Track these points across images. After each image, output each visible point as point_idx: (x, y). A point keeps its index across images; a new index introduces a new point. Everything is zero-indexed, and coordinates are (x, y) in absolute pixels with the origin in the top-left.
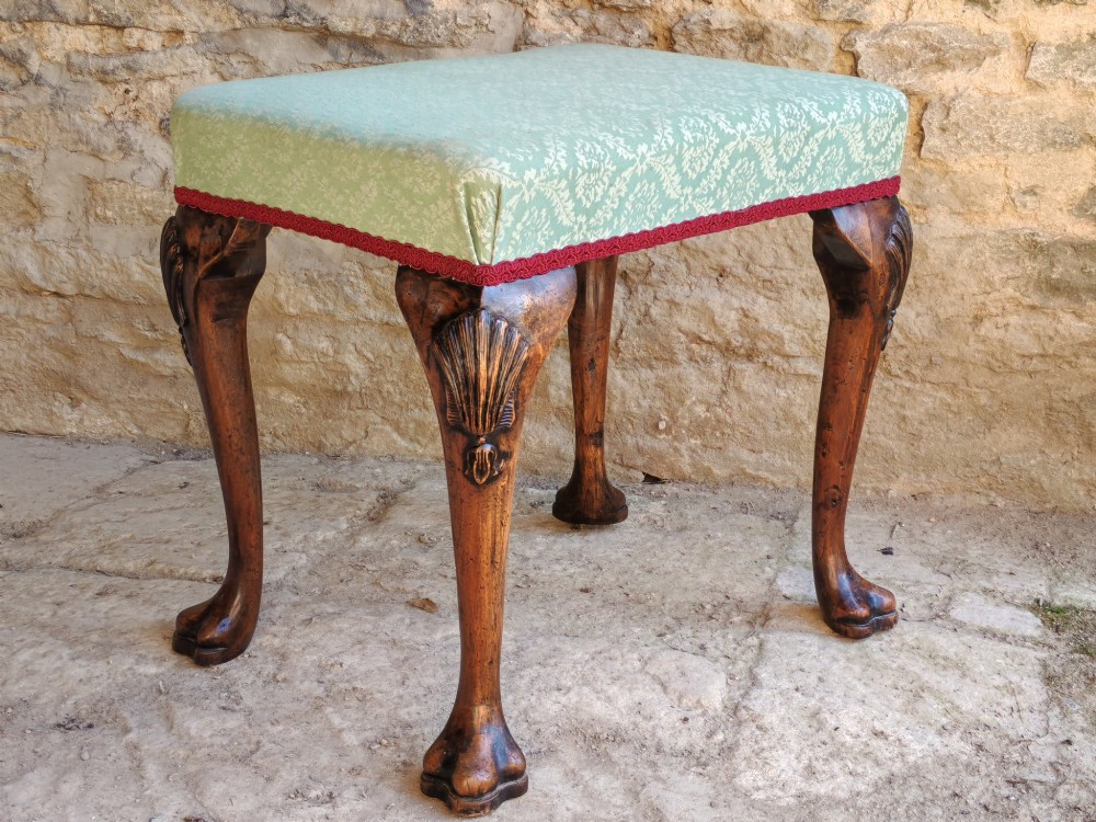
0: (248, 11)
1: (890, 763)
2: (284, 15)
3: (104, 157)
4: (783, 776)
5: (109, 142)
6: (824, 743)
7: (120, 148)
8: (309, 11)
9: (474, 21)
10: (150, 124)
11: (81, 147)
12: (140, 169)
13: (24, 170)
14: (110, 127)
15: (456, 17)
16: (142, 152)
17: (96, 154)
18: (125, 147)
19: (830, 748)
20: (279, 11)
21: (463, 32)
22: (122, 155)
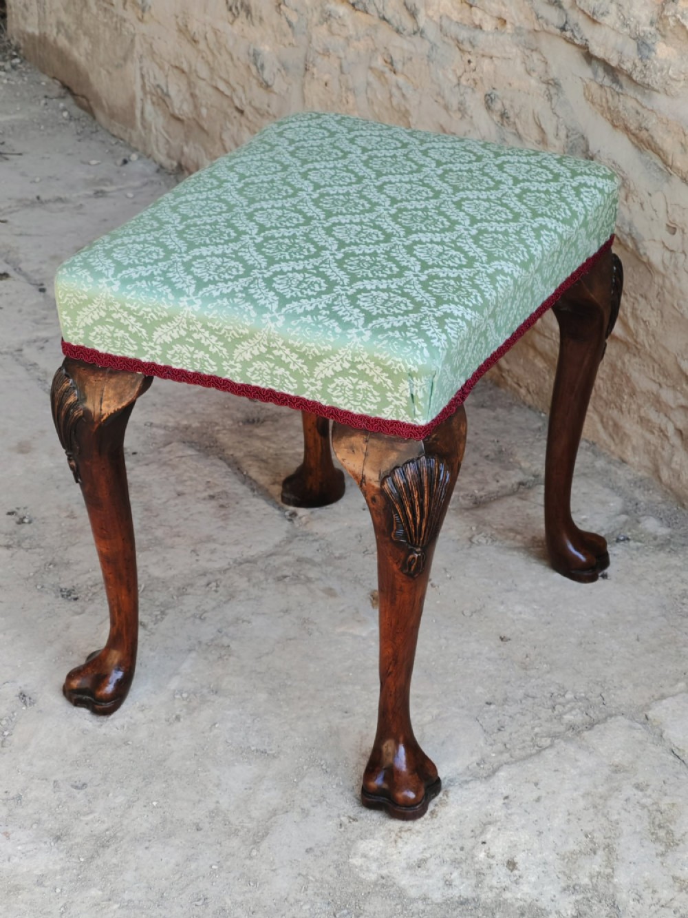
0: (542, 18)
1: (486, 889)
2: (563, 29)
3: (451, 113)
4: (395, 857)
5: (454, 102)
6: (462, 849)
7: (459, 110)
8: (579, 31)
9: (683, 76)
10: (480, 96)
11: (440, 99)
12: (469, 131)
13: (408, 107)
14: (457, 89)
15: (669, 68)
16: (471, 117)
17: (446, 108)
18: (462, 109)
19: (461, 855)
20: (561, 24)
21: (673, 84)
22: (460, 116)
